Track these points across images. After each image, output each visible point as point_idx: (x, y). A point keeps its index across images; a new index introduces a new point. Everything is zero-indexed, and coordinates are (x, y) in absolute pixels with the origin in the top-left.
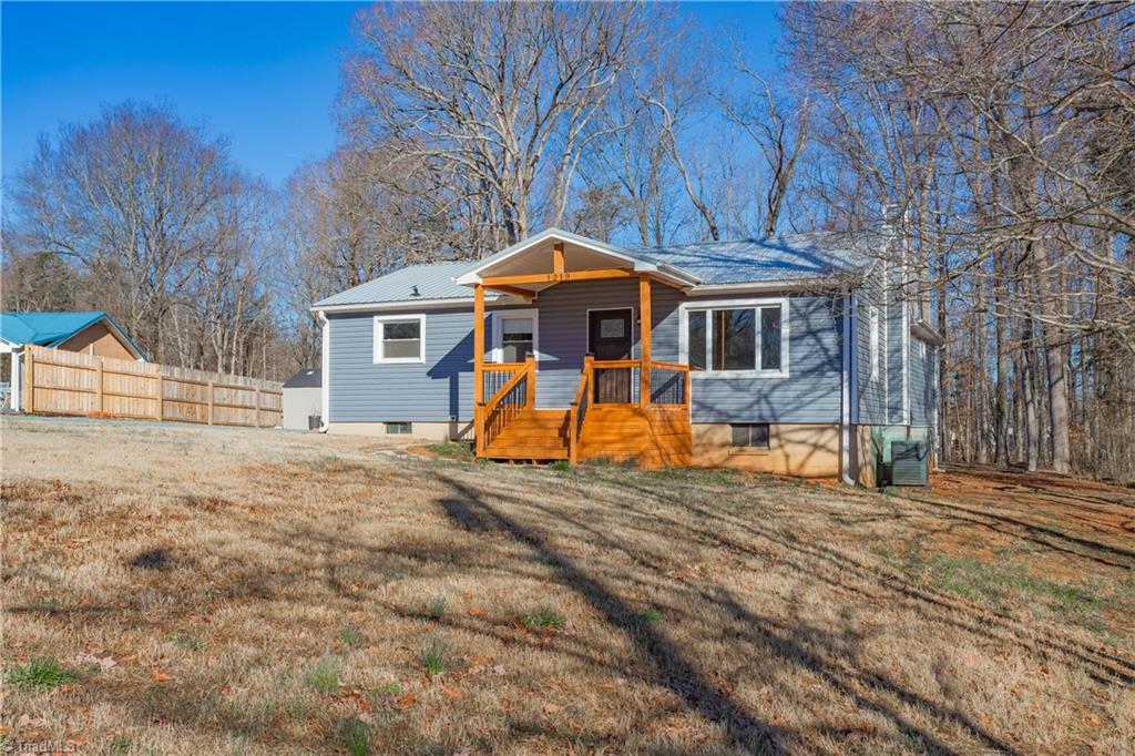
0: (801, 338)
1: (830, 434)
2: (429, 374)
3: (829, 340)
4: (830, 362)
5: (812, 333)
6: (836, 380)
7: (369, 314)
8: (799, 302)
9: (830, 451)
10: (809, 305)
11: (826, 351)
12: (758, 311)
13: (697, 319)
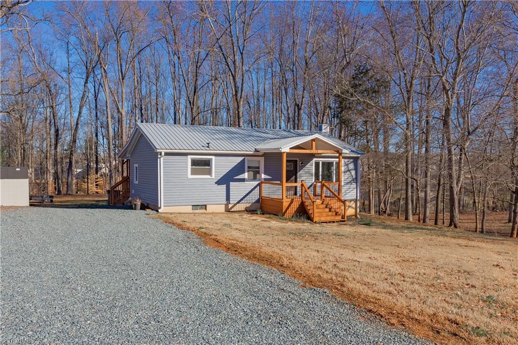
0: (347, 172)
1: (353, 202)
2: (216, 183)
3: (353, 173)
4: (353, 180)
5: (349, 171)
6: (355, 186)
7: (186, 154)
8: (346, 160)
9: (353, 208)
10: (348, 161)
11: (352, 176)
12: (335, 162)
13: (317, 164)
